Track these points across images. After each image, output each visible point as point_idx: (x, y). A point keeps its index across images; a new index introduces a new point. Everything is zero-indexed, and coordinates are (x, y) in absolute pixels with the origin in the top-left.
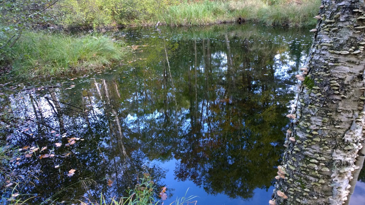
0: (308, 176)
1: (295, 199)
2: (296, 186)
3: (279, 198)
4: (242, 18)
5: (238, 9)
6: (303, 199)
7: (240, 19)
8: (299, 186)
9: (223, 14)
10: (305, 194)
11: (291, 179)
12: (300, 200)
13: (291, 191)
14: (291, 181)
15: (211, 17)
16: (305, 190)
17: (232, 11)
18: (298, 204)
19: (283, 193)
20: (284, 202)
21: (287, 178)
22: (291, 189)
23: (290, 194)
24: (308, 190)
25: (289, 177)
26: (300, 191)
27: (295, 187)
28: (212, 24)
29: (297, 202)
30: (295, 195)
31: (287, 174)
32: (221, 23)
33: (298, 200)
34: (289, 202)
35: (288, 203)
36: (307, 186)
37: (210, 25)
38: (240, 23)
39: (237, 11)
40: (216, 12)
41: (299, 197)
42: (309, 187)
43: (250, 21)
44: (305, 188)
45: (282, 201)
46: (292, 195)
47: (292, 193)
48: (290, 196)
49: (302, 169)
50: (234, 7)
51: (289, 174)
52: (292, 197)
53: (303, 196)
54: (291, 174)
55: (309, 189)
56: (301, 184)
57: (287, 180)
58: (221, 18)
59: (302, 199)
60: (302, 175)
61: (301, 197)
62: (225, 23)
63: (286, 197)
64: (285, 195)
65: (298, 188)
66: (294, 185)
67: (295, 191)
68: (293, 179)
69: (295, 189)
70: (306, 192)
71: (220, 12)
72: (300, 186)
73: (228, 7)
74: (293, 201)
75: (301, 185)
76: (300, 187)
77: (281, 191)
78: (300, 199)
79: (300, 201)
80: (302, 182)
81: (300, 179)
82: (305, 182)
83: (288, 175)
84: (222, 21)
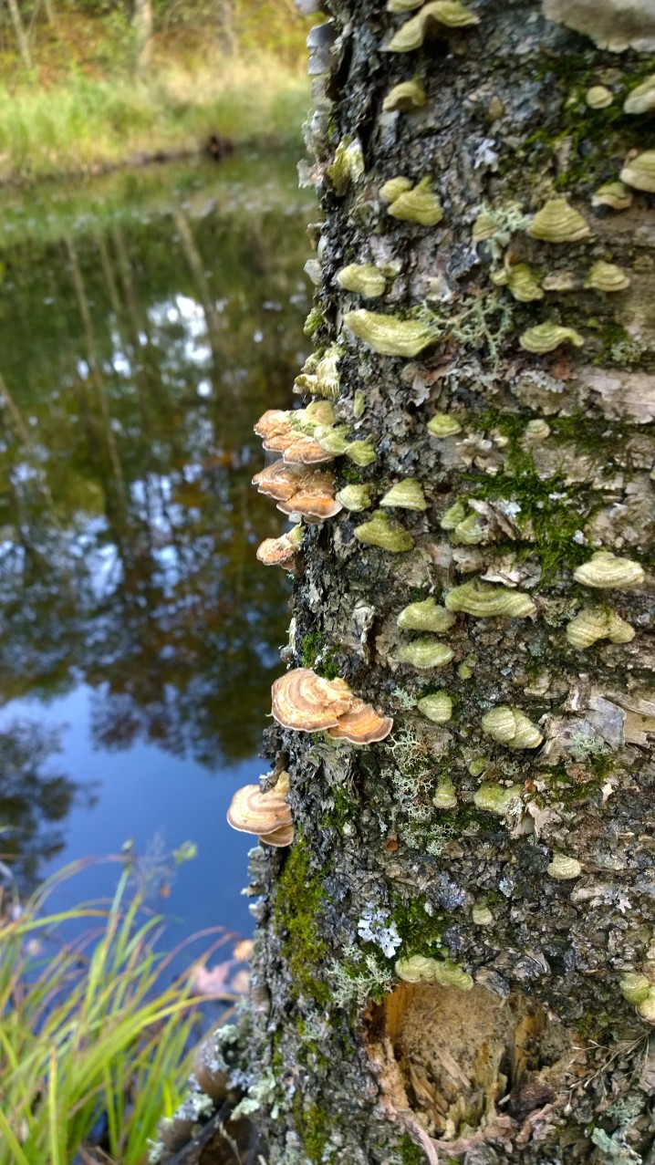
0: (605, 384)
1: (476, 727)
2: (465, 560)
3: (310, 756)
4: (222, 135)
5: (200, 100)
6: (574, 704)
7: (214, 140)
8: (501, 544)
9: (150, 124)
10: (584, 631)
11: (400, 495)
12: (534, 717)
13: (416, 635)
14: (401, 514)
15: (105, 140)
16: (589, 573)
17: (180, 111)
18: (511, 769)
19: (336, 690)
20: (359, 787)
21: (351, 496)
22: (415, 614)
23: (406, 675)
24: (631, 571)
25: (379, 474)
26: (522, 605)
27: (459, 578)
28: (115, 168)
29: (501, 750)
30: (465, 673)
31: (348, 448)
32: (147, 161)
33: (508, 725)
34: (413, 771)
35: (404, 783)
36: (602, 521)
37: (106, 170)
38: (216, 157)
39: (199, 110)
40: (121, 120)
41: (517, 691)
42: (631, 534)
43: (252, 145)
44: (584, 554)
45: (338, 775)
46: (430, 690)
47: (430, 656)
48: (408, 703)
49: (525, 288)
50: (184, 97)
51: (376, 442)
52: (439, 708)
53: (565, 663)
54: (398, 423)
55: (629, 551)
56: (528, 509)
57: (357, 518)
58: (143, 143)
59: (556, 706)
60: (535, 377)
61: (541, 687)
62: (160, 158)
63: (368, 724)
64: (360, 707)
65: (491, 577)
66: (444, 554)
67: (463, 620)
68: (421, 480)
69: (453, 597)
70: (599, 597)
71: (136, 118)
72: (519, 545)
73: (162, 94)
74: (454, 753)
75: (529, 534)
76: (519, 563)
77: (320, 671)
78: (533, 710)
79: (532, 737)
80: (540, 489)
81: (515, 448)
82: (579, 466)
83: (361, 453)
84: (151, 152)
